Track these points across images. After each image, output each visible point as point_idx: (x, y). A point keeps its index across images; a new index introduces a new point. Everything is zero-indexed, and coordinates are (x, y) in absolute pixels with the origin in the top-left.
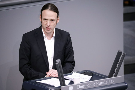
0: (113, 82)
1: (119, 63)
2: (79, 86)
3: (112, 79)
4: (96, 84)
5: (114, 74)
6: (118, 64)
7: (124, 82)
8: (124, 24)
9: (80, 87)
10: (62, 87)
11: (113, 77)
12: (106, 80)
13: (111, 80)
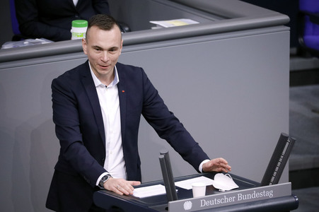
0: (270, 194)
1: (282, 157)
2: (203, 202)
3: (269, 190)
4: (236, 199)
5: (273, 178)
6: (281, 160)
7: (293, 195)
8: (290, 92)
9: (206, 203)
10: (170, 202)
11: (270, 186)
12: (257, 191)
13: (266, 190)
